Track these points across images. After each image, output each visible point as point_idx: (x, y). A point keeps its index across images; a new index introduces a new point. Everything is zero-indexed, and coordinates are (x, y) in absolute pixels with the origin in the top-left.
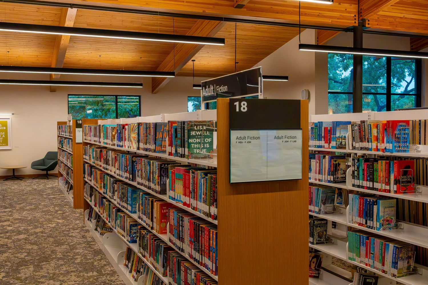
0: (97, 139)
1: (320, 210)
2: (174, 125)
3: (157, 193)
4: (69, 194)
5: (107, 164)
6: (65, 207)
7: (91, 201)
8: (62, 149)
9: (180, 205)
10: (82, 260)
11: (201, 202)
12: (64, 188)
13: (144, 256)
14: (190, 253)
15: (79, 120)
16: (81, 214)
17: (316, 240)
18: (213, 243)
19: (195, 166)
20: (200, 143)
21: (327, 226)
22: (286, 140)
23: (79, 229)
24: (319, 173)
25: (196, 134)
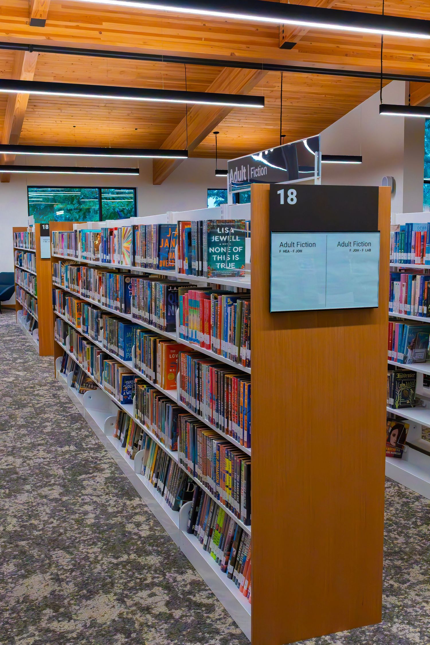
0: (72, 251)
1: (405, 358)
2: (186, 227)
3: (161, 330)
4: (32, 334)
5: (87, 289)
6: (27, 353)
7: (65, 344)
8: (20, 268)
9: (196, 347)
10: (53, 429)
11: (226, 341)
12: (24, 326)
13: (144, 423)
14: (211, 416)
15: (45, 224)
16: (50, 364)
17: (399, 403)
18: (244, 401)
19: (218, 289)
20: (225, 254)
21: (415, 382)
22: (356, 247)
23: (49, 384)
24: (406, 302)
25: (220, 240)
